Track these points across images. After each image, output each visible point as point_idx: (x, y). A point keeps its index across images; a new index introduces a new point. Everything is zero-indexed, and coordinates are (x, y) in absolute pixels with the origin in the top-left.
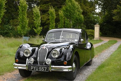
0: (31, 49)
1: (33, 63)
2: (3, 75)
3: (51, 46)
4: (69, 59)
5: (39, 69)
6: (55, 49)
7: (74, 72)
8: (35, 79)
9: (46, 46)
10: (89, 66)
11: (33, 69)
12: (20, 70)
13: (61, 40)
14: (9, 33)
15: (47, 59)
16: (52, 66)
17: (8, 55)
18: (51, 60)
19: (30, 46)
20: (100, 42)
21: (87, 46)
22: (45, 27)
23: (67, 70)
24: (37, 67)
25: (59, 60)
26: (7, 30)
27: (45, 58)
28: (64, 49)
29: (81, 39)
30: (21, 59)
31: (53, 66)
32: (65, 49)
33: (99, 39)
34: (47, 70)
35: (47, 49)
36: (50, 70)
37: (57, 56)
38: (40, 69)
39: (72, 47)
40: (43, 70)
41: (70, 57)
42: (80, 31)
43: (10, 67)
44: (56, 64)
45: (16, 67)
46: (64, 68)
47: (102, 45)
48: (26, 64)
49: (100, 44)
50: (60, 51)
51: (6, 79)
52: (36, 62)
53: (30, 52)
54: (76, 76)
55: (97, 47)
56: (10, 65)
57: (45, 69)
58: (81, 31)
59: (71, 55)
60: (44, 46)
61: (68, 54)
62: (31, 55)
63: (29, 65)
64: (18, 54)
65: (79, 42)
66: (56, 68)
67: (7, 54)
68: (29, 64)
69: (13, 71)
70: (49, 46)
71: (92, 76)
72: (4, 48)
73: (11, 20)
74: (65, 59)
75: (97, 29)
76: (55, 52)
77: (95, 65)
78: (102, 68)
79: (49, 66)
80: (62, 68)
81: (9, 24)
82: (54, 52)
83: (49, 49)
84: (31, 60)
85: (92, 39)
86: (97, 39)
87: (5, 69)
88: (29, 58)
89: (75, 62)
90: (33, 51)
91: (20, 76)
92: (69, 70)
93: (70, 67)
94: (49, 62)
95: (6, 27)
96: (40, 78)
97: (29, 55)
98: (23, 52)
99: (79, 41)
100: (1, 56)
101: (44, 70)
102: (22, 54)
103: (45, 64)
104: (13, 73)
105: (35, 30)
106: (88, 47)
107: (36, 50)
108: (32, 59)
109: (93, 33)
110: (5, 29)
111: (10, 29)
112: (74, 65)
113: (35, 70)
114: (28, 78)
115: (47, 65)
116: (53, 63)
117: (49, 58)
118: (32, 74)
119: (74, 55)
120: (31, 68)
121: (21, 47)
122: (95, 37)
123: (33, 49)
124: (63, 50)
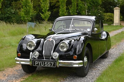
0: (35, 41)
1: (38, 58)
2: (3, 70)
3: (59, 37)
4: (79, 53)
5: (44, 64)
6: (63, 41)
7: (85, 67)
8: (41, 76)
9: (53, 37)
10: (105, 59)
11: (38, 64)
12: (23, 65)
13: (71, 29)
14: (12, 18)
15: (54, 53)
16: (59, 61)
17: (10, 46)
18: (58, 54)
19: (34, 37)
20: (121, 28)
21: (102, 36)
22: (55, 10)
23: (77, 66)
24: (42, 62)
25: (67, 54)
26: (8, 14)
27: (52, 52)
28: (73, 40)
29: (94, 28)
30: (24, 53)
31: (61, 61)
32: (75, 40)
33: (119, 25)
34: (54, 65)
35: (54, 41)
36: (58, 65)
37: (65, 49)
38: (46, 65)
39: (84, 39)
40: (49, 65)
41: (81, 50)
42: (93, 18)
43: (11, 61)
44: (64, 58)
45: (18, 62)
46: (73, 63)
47: (122, 32)
48: (29, 59)
49: (120, 31)
50: (68, 43)
51: (7, 75)
52: (41, 56)
53: (34, 45)
54: (88, 72)
55: (116, 35)
56: (11, 59)
57: (51, 64)
58: (95, 18)
59: (82, 47)
60: (51, 38)
61: (78, 46)
62: (36, 48)
63: (33, 60)
64: (21, 46)
65: (92, 32)
66: (65, 63)
67: (8, 44)
68: (32, 58)
69: (15, 66)
70: (56, 38)
71: (107, 72)
72: (5, 37)
73: (14, 2)
74: (75, 53)
75: (117, 12)
76: (63, 45)
77: (112, 58)
78: (119, 61)
79: (56, 61)
80: (71, 63)
81: (11, 7)
82: (61, 44)
83: (57, 40)
84: (36, 54)
85: (110, 24)
86: (117, 25)
87: (6, 63)
88: (33, 51)
89: (87, 55)
90: (38, 43)
91: (23, 72)
92: (80, 65)
93: (81, 61)
94: (56, 56)
95: (8, 10)
96: (47, 74)
97: (33, 48)
98: (26, 45)
99: (93, 30)
100: (2, 48)
101: (51, 66)
102: (25, 46)
103: (52, 58)
104: (15, 68)
105: (42, 16)
106: (104, 38)
107: (41, 42)
108: (37, 52)
109: (112, 17)
110: (7, 13)
111: (13, 13)
112: (85, 59)
113: (41, 65)
114: (33, 75)
115: (54, 59)
116: (61, 57)
117: (56, 52)
118: (37, 69)
119: (85, 47)
120: (36, 64)
121: (23, 39)
122: (114, 22)
123: (38, 41)
124: (72, 42)
